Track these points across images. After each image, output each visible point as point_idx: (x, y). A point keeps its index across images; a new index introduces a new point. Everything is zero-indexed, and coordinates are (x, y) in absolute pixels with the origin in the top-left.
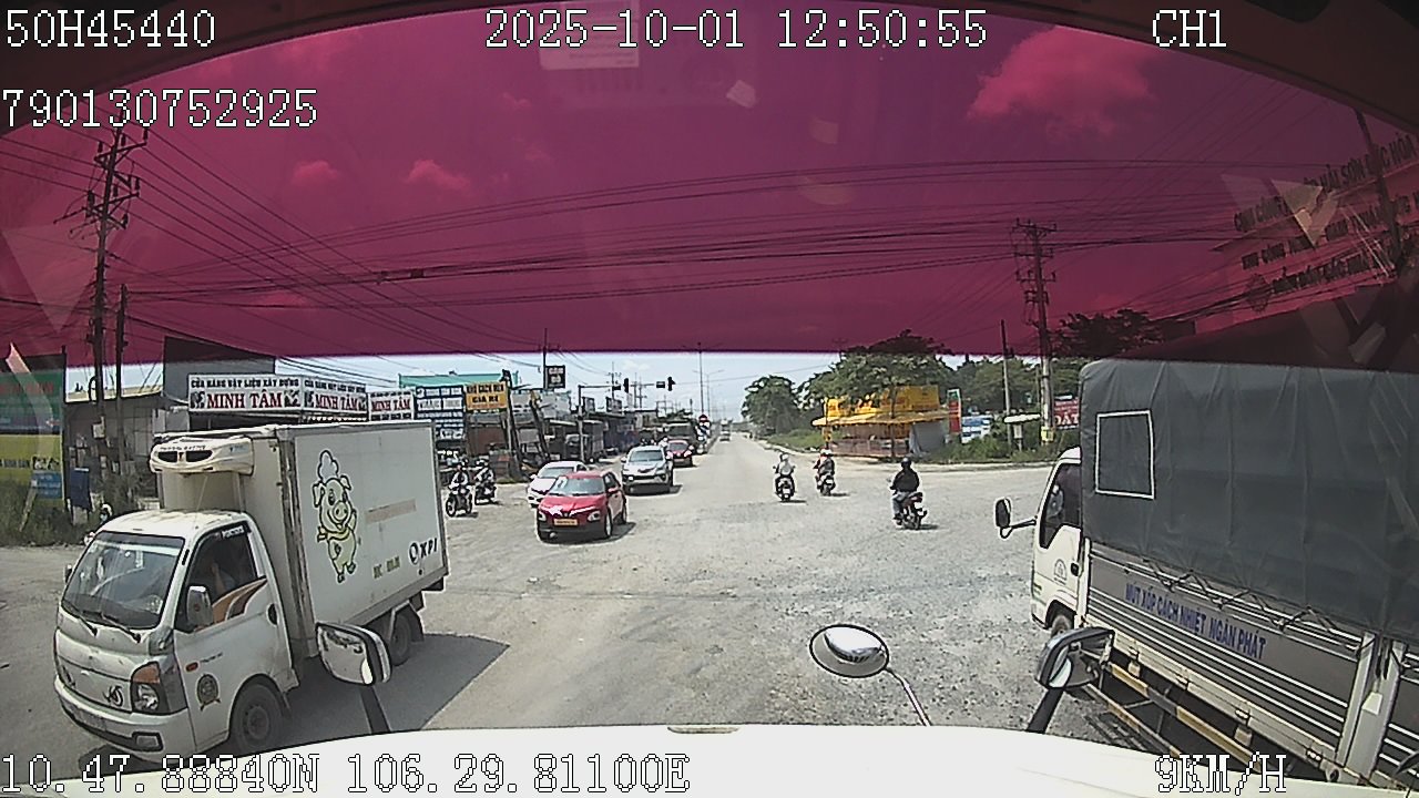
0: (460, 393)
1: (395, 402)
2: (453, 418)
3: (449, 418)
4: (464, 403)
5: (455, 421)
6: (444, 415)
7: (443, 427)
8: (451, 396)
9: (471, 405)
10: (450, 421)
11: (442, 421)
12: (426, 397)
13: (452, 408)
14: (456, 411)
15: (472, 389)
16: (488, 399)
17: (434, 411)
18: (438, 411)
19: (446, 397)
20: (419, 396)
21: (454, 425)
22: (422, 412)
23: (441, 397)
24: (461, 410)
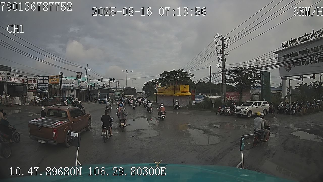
0: (48, 78)
1: (33, 80)
2: (46, 86)
3: (45, 86)
4: (49, 81)
5: (46, 87)
6: (44, 85)
7: (43, 88)
8: (46, 79)
9: (50, 82)
10: (45, 87)
11: (43, 87)
12: (40, 79)
13: (46, 83)
14: (47, 84)
15: (51, 77)
16: (54, 80)
17: (42, 84)
18: (43, 84)
19: (45, 79)
20: (39, 79)
21: (46, 88)
22: (39, 84)
23: (43, 79)
24: (48, 84)
